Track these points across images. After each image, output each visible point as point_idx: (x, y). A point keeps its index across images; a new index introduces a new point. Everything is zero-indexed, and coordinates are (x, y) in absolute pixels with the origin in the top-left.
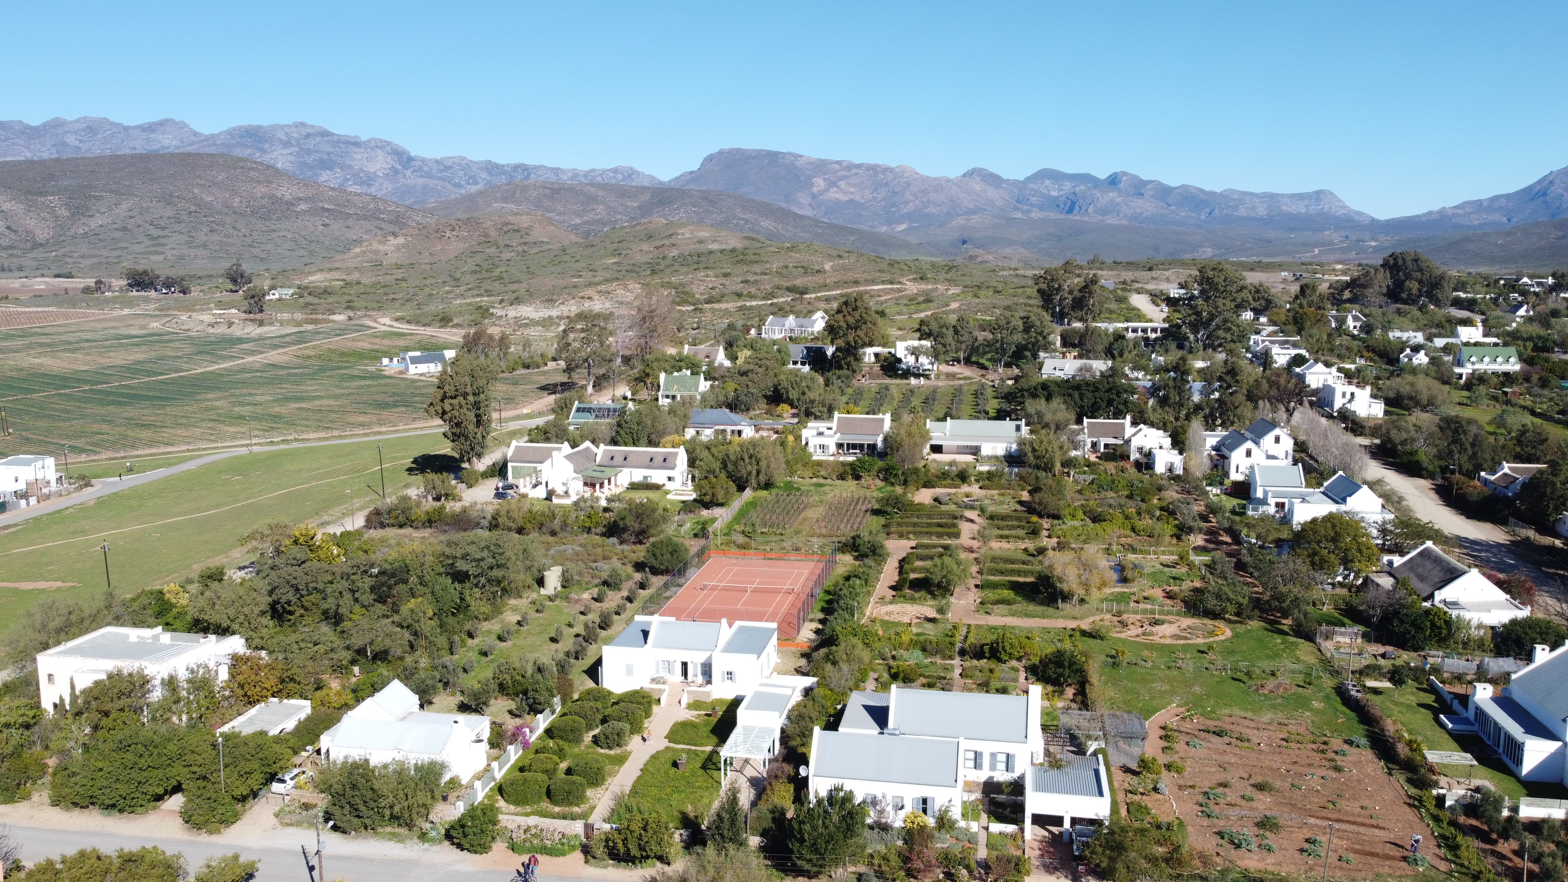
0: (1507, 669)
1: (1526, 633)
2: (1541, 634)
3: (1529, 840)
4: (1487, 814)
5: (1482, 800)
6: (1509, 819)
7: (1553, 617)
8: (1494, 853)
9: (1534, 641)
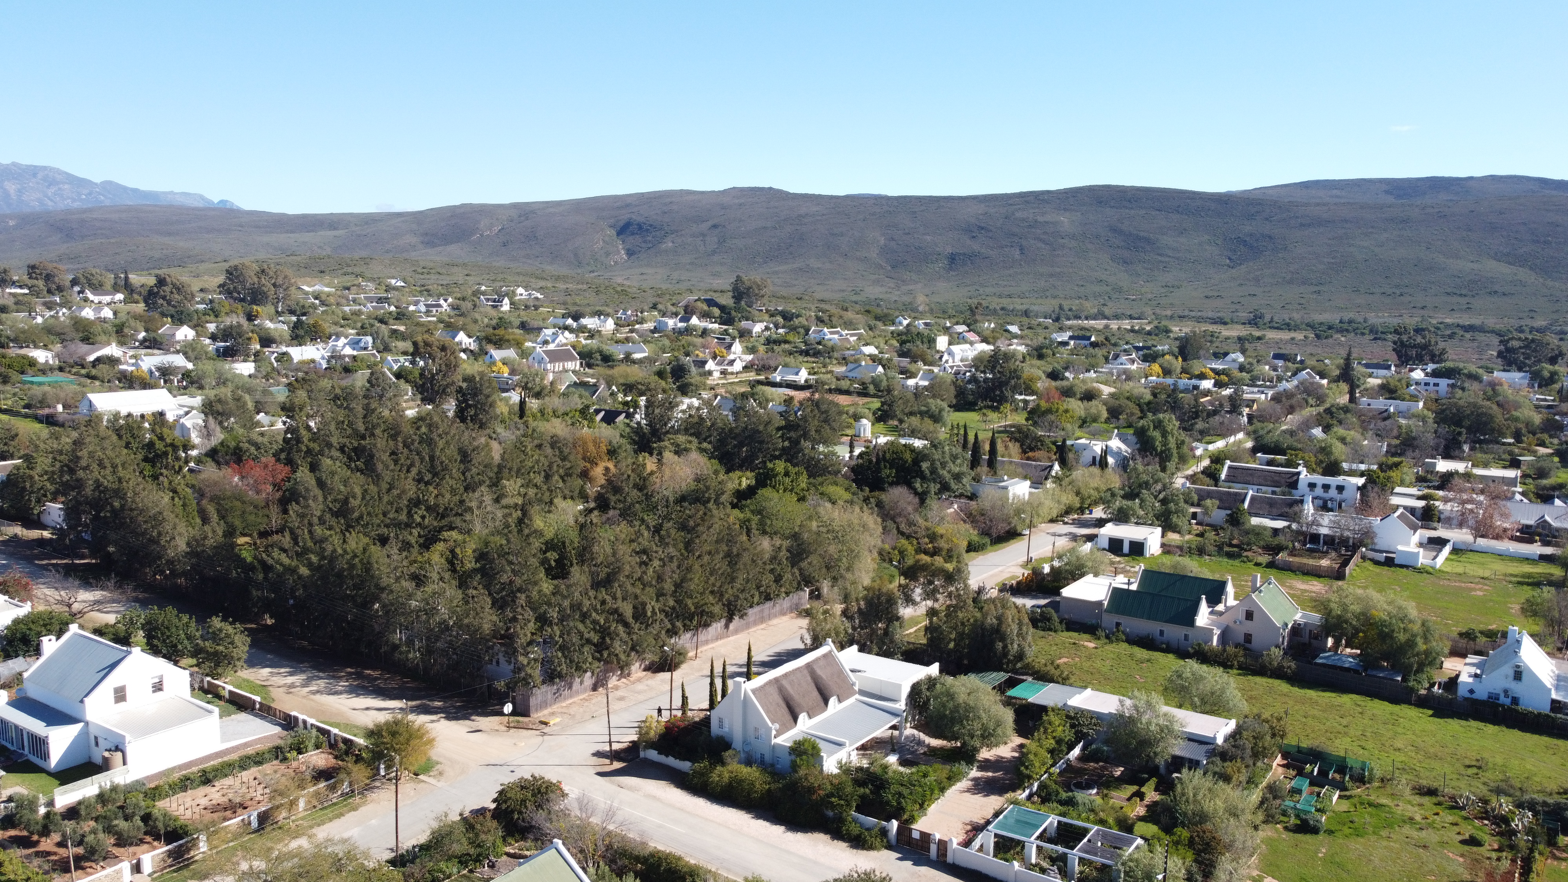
0: (18, 670)
1: (30, 629)
2: (45, 625)
3: (69, 826)
4: (24, 819)
5: (17, 807)
6: (48, 815)
7: (54, 607)
8: (38, 854)
9: (39, 635)
